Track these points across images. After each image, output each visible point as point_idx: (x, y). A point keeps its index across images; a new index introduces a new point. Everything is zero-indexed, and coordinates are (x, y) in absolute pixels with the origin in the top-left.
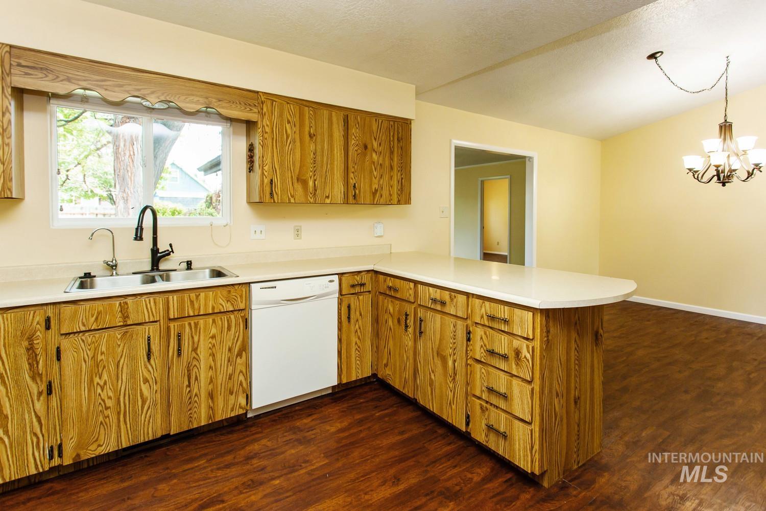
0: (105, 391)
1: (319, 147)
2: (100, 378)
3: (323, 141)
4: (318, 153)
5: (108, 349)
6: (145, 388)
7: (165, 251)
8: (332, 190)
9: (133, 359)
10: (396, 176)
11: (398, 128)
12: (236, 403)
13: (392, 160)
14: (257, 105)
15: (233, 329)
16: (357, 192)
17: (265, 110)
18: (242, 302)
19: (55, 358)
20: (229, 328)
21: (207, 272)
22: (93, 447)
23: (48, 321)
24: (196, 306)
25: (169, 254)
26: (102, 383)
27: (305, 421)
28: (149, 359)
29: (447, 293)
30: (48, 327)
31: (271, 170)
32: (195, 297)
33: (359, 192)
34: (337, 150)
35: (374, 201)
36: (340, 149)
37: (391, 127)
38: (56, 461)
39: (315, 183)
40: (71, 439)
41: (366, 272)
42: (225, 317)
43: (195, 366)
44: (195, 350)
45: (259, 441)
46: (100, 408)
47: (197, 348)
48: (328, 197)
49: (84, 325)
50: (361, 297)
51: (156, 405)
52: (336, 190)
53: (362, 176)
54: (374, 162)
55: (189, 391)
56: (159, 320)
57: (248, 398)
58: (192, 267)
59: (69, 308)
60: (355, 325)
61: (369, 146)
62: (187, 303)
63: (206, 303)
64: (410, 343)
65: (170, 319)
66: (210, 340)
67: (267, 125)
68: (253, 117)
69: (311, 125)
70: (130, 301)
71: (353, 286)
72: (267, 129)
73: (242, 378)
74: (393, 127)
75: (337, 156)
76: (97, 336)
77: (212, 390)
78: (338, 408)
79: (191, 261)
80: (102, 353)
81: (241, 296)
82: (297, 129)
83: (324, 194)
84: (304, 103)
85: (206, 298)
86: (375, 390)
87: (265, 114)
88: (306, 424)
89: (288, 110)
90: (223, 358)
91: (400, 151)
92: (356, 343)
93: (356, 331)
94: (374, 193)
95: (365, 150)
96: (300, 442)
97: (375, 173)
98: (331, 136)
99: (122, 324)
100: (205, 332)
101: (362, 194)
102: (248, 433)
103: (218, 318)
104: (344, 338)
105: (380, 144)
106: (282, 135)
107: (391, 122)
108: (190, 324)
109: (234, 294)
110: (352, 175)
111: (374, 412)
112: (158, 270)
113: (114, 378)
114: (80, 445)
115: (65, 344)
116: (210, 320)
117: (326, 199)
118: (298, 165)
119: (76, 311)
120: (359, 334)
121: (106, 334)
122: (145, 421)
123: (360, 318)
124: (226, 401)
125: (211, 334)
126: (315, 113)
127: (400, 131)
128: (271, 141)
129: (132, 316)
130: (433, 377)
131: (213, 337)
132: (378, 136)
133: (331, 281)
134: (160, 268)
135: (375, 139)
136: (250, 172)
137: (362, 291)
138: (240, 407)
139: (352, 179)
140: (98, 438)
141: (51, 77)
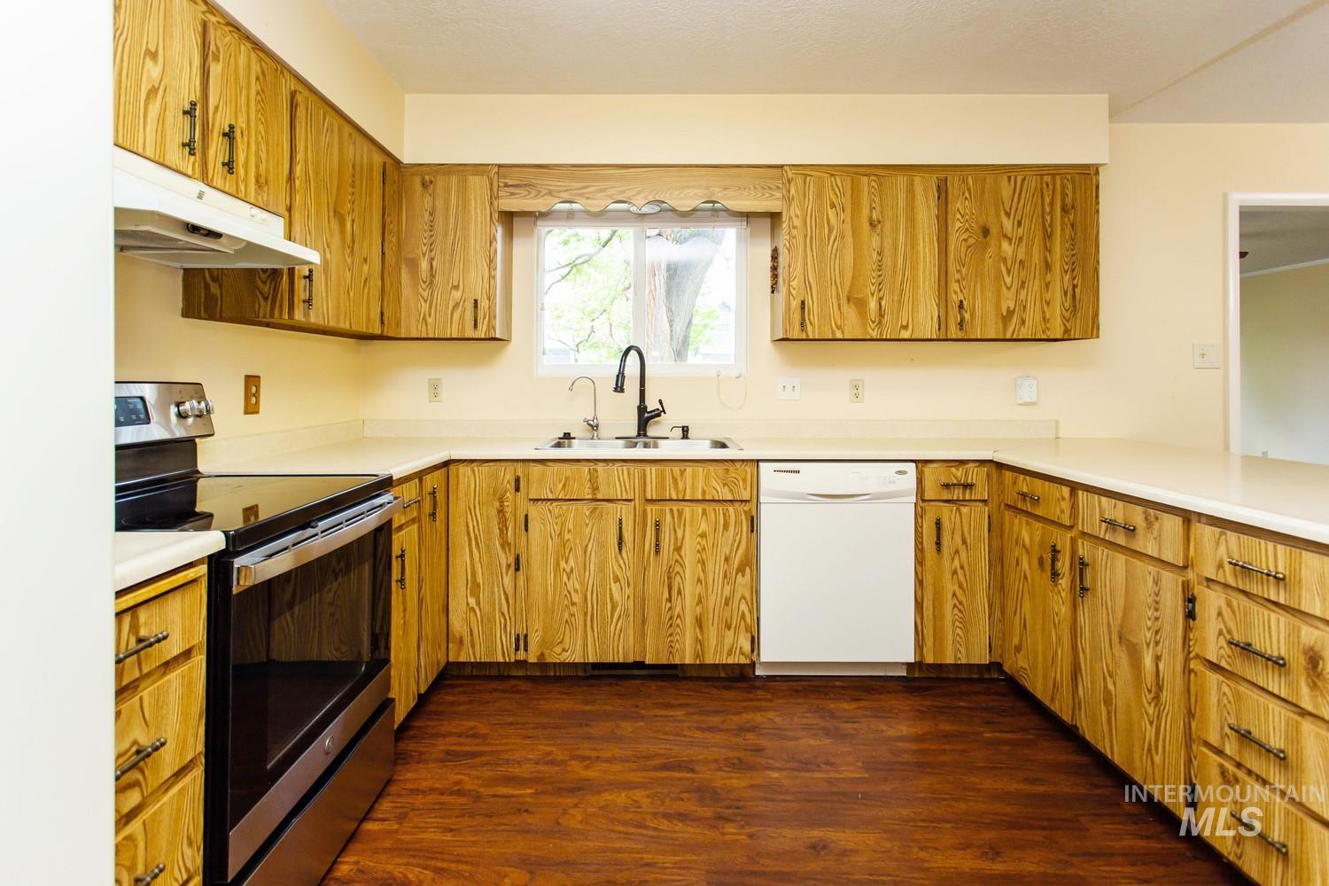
0: (571, 580)
1: (888, 242)
2: (566, 563)
3: (896, 230)
4: (887, 252)
5: (575, 526)
6: (615, 588)
7: (654, 411)
8: (915, 315)
9: (602, 545)
10: (1059, 281)
11: (1063, 186)
12: (735, 645)
13: (1050, 251)
14: (781, 186)
15: (732, 528)
16: (967, 316)
17: (793, 192)
18: (745, 489)
19: (523, 528)
20: (726, 527)
21: (708, 443)
22: (558, 649)
23: (517, 480)
24: (681, 486)
25: (659, 415)
26: (568, 570)
27: (845, 706)
28: (620, 549)
29: (1139, 508)
30: (517, 489)
31: (803, 286)
32: (678, 471)
33: (972, 316)
34: (924, 241)
35: (1005, 333)
36: (931, 241)
37: (1045, 185)
38: (521, 655)
39: (880, 303)
40: (537, 631)
41: (977, 464)
42: (720, 508)
43: (678, 573)
44: (678, 549)
45: (765, 711)
46: (566, 602)
47: (680, 548)
48: (906, 327)
49: (552, 492)
50: (965, 510)
51: (628, 616)
52: (922, 314)
53: (979, 286)
54: (1005, 260)
55: (670, 608)
56: (634, 500)
57: (755, 642)
58: (689, 436)
59: (537, 469)
60: (953, 560)
61: (994, 230)
62: (669, 480)
63: (695, 484)
64: (1063, 609)
65: (647, 500)
66: (699, 539)
67: (797, 216)
68: (774, 206)
69: (874, 205)
70: (600, 467)
71: (947, 486)
72: (797, 222)
73: (744, 607)
74: (1051, 187)
75: (925, 253)
76: (564, 507)
77: (700, 614)
78: (911, 703)
79: (687, 427)
80: (569, 531)
81: (744, 480)
82: (847, 216)
83: (898, 321)
84: (861, 170)
85: (694, 476)
86: (997, 694)
87: (793, 199)
88: (845, 710)
89: (832, 186)
90: (717, 571)
91: (1068, 231)
92: (954, 595)
93: (955, 572)
94: (1006, 318)
95: (985, 237)
96: (827, 733)
97: (1008, 280)
98: (911, 220)
99: (590, 497)
100: (691, 525)
101: (978, 321)
102: (751, 696)
103: (710, 508)
104: (928, 580)
105: (1019, 223)
106: (822, 227)
107: (1046, 177)
108: (671, 510)
109: (734, 475)
110: (954, 286)
111: (982, 729)
112: (645, 435)
113: (581, 565)
114: (544, 642)
115: (534, 511)
116: (699, 509)
117: (902, 331)
118: (849, 275)
119: (543, 474)
120: (961, 578)
121: (573, 506)
122: (615, 634)
123: (962, 549)
124: (721, 638)
125: (700, 532)
126: (880, 185)
127: (1069, 192)
128: (802, 240)
129: (602, 488)
130: (1110, 686)
131: (703, 535)
132: (1013, 209)
133: (900, 472)
134: (648, 434)
135: (1008, 215)
136: (773, 292)
137: (967, 498)
138: (742, 652)
139: (956, 293)
140: (563, 639)
141: (534, 193)
